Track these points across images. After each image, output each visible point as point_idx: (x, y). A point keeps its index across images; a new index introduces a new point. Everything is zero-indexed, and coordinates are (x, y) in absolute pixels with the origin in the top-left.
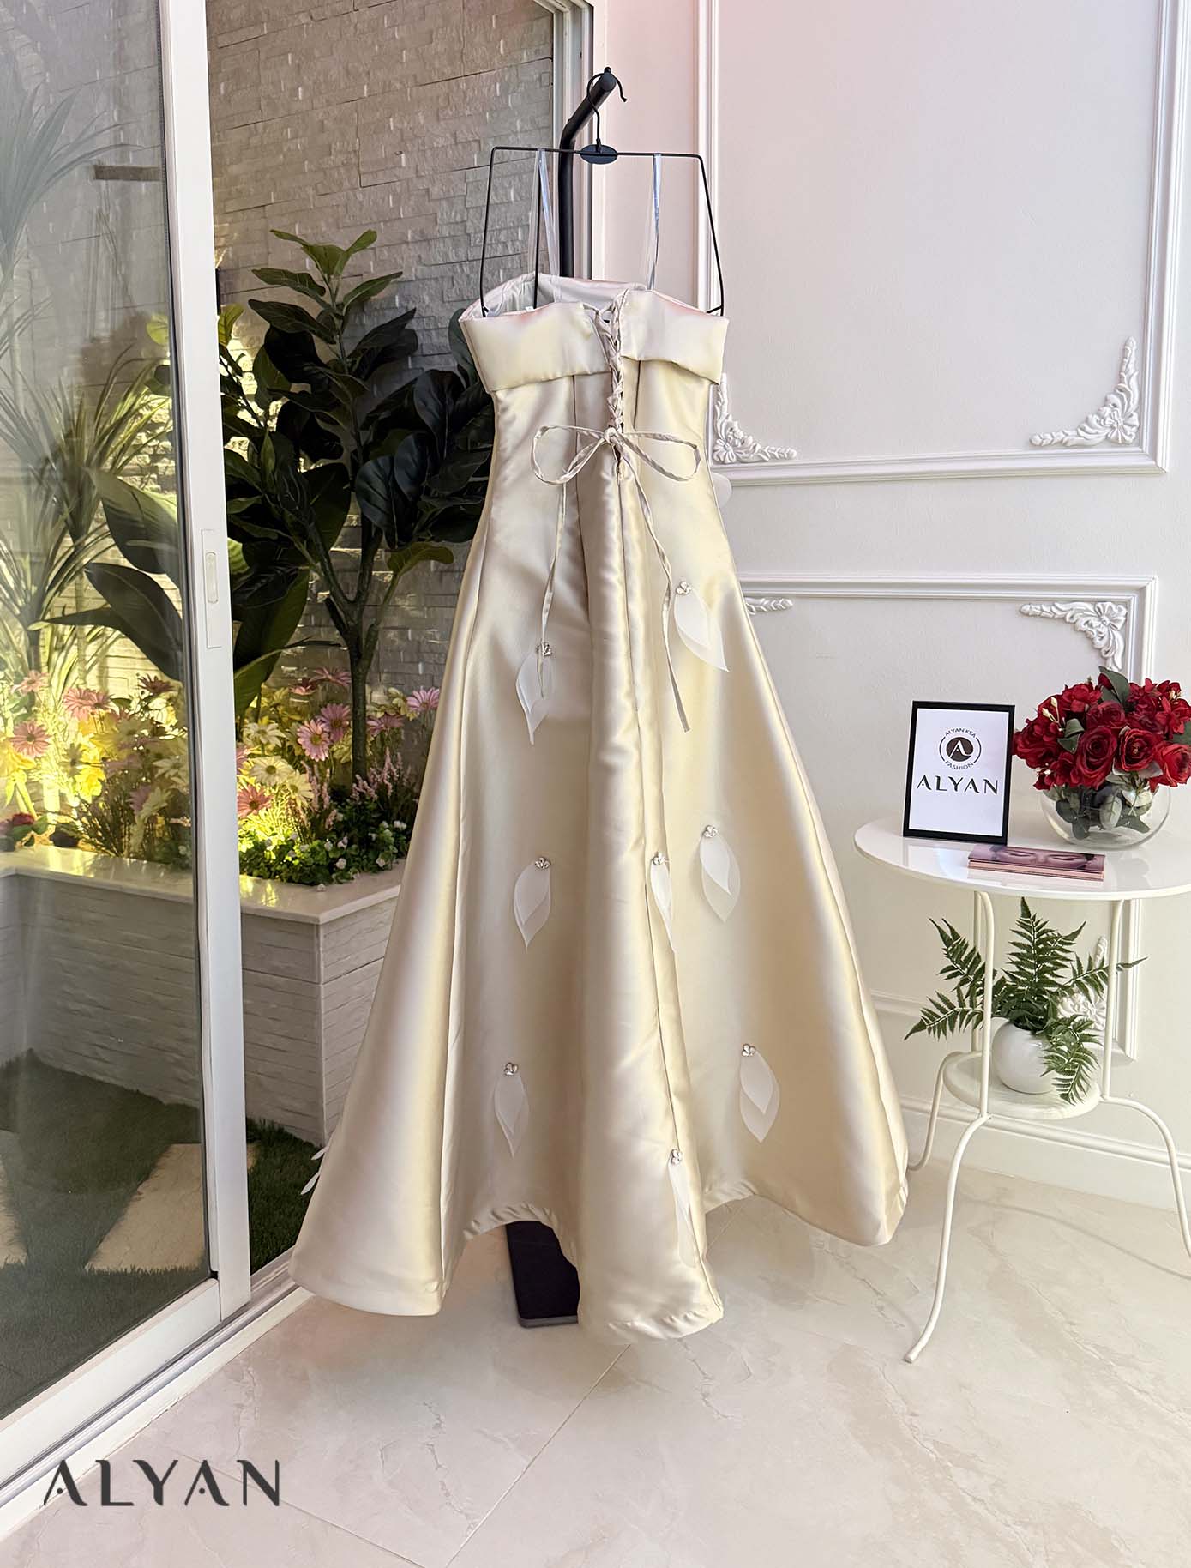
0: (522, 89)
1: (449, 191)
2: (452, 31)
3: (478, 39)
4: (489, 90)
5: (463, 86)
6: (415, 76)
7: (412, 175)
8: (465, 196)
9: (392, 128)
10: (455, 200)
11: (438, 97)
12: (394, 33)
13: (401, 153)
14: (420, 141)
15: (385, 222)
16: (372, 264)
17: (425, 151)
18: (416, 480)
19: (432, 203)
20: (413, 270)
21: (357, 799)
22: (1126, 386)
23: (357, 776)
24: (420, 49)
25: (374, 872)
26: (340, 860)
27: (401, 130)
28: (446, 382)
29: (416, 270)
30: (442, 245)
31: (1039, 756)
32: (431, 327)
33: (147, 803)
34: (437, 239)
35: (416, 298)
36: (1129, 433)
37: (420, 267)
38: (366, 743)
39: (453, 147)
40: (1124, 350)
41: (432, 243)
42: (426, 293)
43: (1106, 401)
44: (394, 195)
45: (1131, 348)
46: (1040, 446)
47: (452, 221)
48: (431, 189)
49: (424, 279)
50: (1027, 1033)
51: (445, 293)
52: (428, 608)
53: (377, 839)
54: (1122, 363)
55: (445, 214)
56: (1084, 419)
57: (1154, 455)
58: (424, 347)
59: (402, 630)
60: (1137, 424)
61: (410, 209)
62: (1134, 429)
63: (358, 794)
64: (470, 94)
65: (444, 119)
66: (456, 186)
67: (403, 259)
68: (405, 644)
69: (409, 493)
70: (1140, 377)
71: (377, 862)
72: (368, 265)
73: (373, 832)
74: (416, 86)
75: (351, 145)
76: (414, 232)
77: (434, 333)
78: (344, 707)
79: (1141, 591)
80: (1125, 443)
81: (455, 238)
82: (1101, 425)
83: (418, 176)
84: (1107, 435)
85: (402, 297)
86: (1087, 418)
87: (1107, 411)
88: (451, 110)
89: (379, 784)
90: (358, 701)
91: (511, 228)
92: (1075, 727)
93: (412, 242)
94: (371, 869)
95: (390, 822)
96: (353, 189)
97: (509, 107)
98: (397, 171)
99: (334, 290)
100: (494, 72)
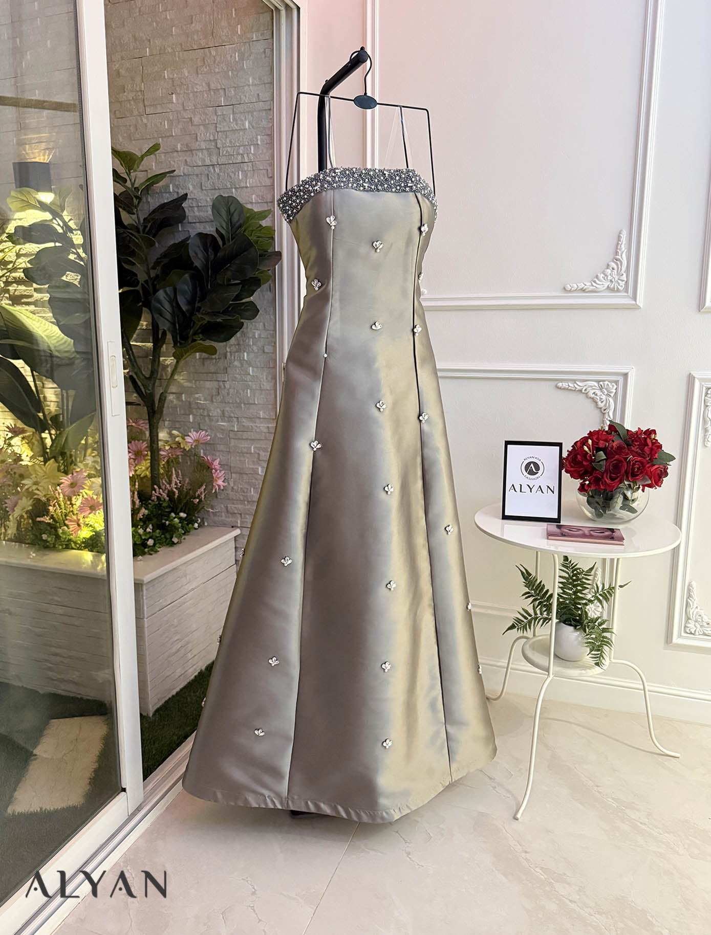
0: (252, 57)
1: (205, 120)
2: (205, 17)
3: (224, 23)
4: (231, 56)
5: (214, 53)
6: (181, 45)
7: (180, 108)
8: (216, 124)
9: (166, 77)
10: (210, 126)
11: (197, 59)
12: (167, 16)
13: (173, 94)
14: (185, 87)
15: (162, 137)
16: (154, 164)
17: (188, 94)
18: (191, 302)
19: (193, 127)
20: (182, 168)
21: (155, 500)
22: (620, 258)
23: (155, 486)
24: (184, 27)
25: (172, 546)
26: (150, 540)
27: (172, 79)
28: (209, 241)
29: (184, 168)
30: (201, 154)
31: (581, 473)
32: (194, 205)
33: (17, 507)
34: (198, 150)
35: (184, 186)
36: (621, 285)
37: (186, 167)
38: (159, 465)
39: (208, 92)
40: (619, 238)
41: (194, 152)
42: (190, 183)
43: (608, 266)
44: (168, 121)
45: (623, 235)
46: (570, 291)
47: (207, 139)
48: (193, 119)
49: (189, 175)
50: (571, 628)
51: (203, 184)
52: (196, 381)
53: (169, 524)
54: (618, 244)
55: (202, 134)
56: (595, 275)
57: (635, 298)
58: (189, 217)
59: (179, 395)
60: (625, 279)
61: (179, 130)
62: (624, 282)
63: (156, 497)
64: (218, 59)
65: (201, 74)
66: (210, 117)
67: (174, 161)
68: (180, 403)
69: (187, 311)
70: (628, 253)
71: (173, 540)
72: (152, 166)
73: (166, 520)
74: (182, 51)
75: (138, 87)
76: (182, 145)
77: (196, 209)
78: (143, 443)
79: (626, 375)
80: (618, 291)
81: (210, 150)
82: (605, 279)
83: (185, 110)
84: (608, 286)
85: (174, 186)
86: (597, 276)
87: (609, 271)
88: (206, 68)
89: (169, 491)
90: (154, 439)
91: (246, 145)
92: (602, 456)
93: (180, 151)
94: (168, 544)
95: (177, 514)
96: (141, 116)
97: (245, 69)
98: (170, 106)
99: (133, 181)
100: (235, 45)
